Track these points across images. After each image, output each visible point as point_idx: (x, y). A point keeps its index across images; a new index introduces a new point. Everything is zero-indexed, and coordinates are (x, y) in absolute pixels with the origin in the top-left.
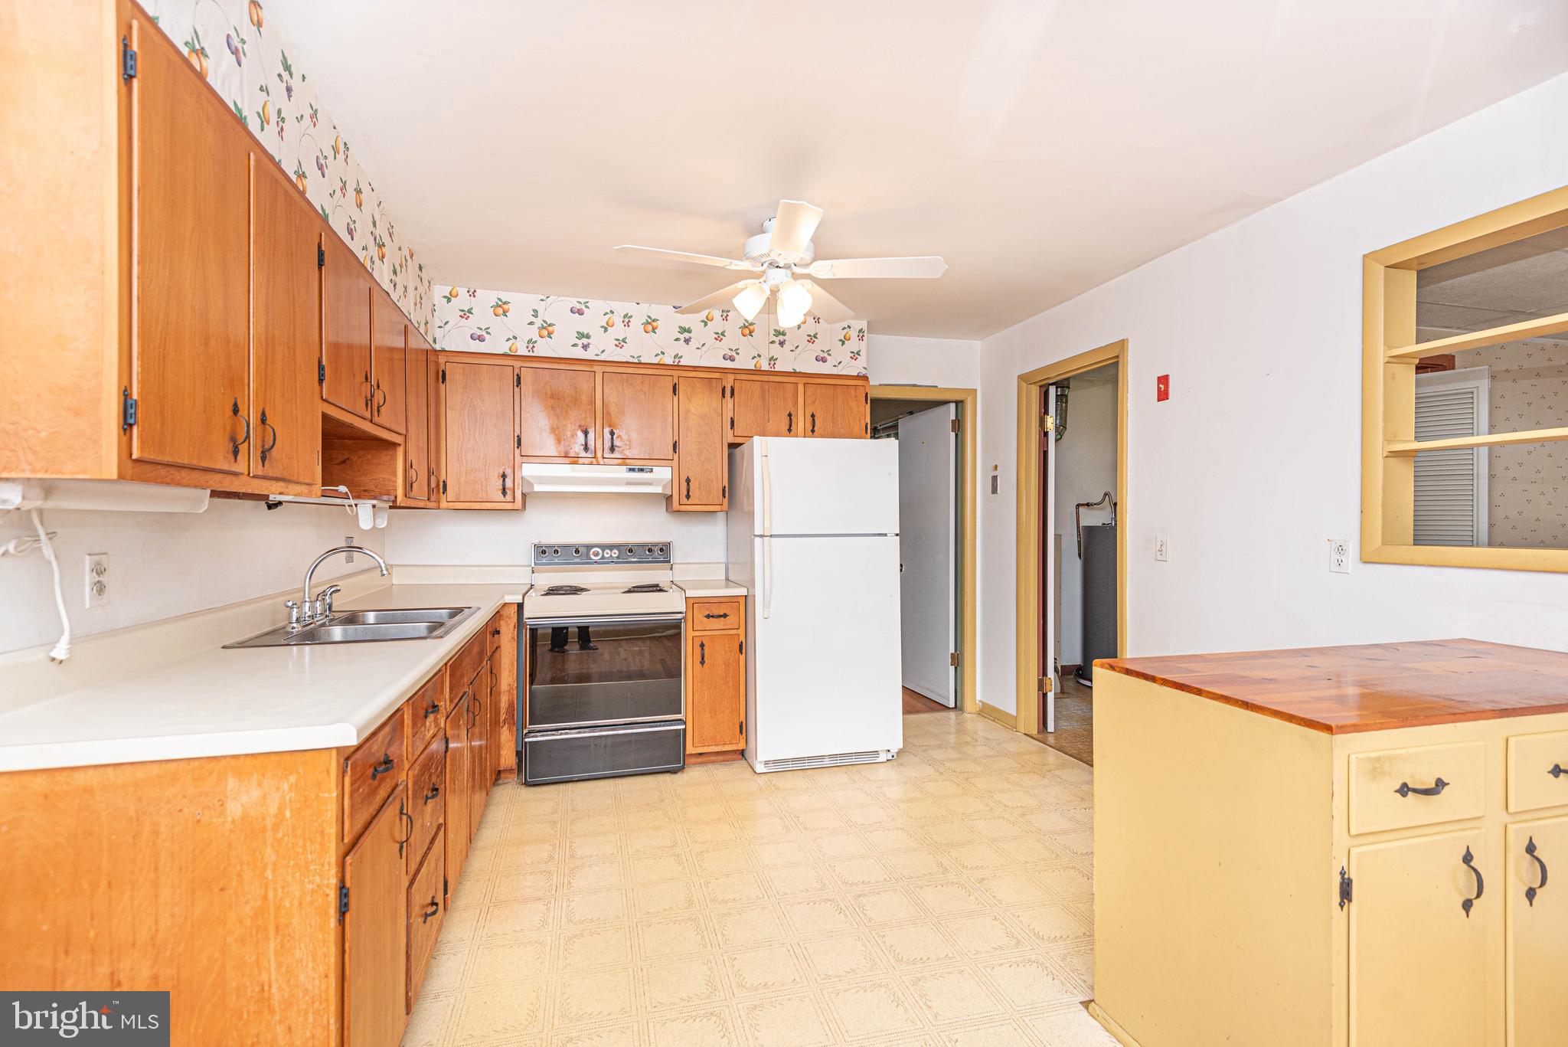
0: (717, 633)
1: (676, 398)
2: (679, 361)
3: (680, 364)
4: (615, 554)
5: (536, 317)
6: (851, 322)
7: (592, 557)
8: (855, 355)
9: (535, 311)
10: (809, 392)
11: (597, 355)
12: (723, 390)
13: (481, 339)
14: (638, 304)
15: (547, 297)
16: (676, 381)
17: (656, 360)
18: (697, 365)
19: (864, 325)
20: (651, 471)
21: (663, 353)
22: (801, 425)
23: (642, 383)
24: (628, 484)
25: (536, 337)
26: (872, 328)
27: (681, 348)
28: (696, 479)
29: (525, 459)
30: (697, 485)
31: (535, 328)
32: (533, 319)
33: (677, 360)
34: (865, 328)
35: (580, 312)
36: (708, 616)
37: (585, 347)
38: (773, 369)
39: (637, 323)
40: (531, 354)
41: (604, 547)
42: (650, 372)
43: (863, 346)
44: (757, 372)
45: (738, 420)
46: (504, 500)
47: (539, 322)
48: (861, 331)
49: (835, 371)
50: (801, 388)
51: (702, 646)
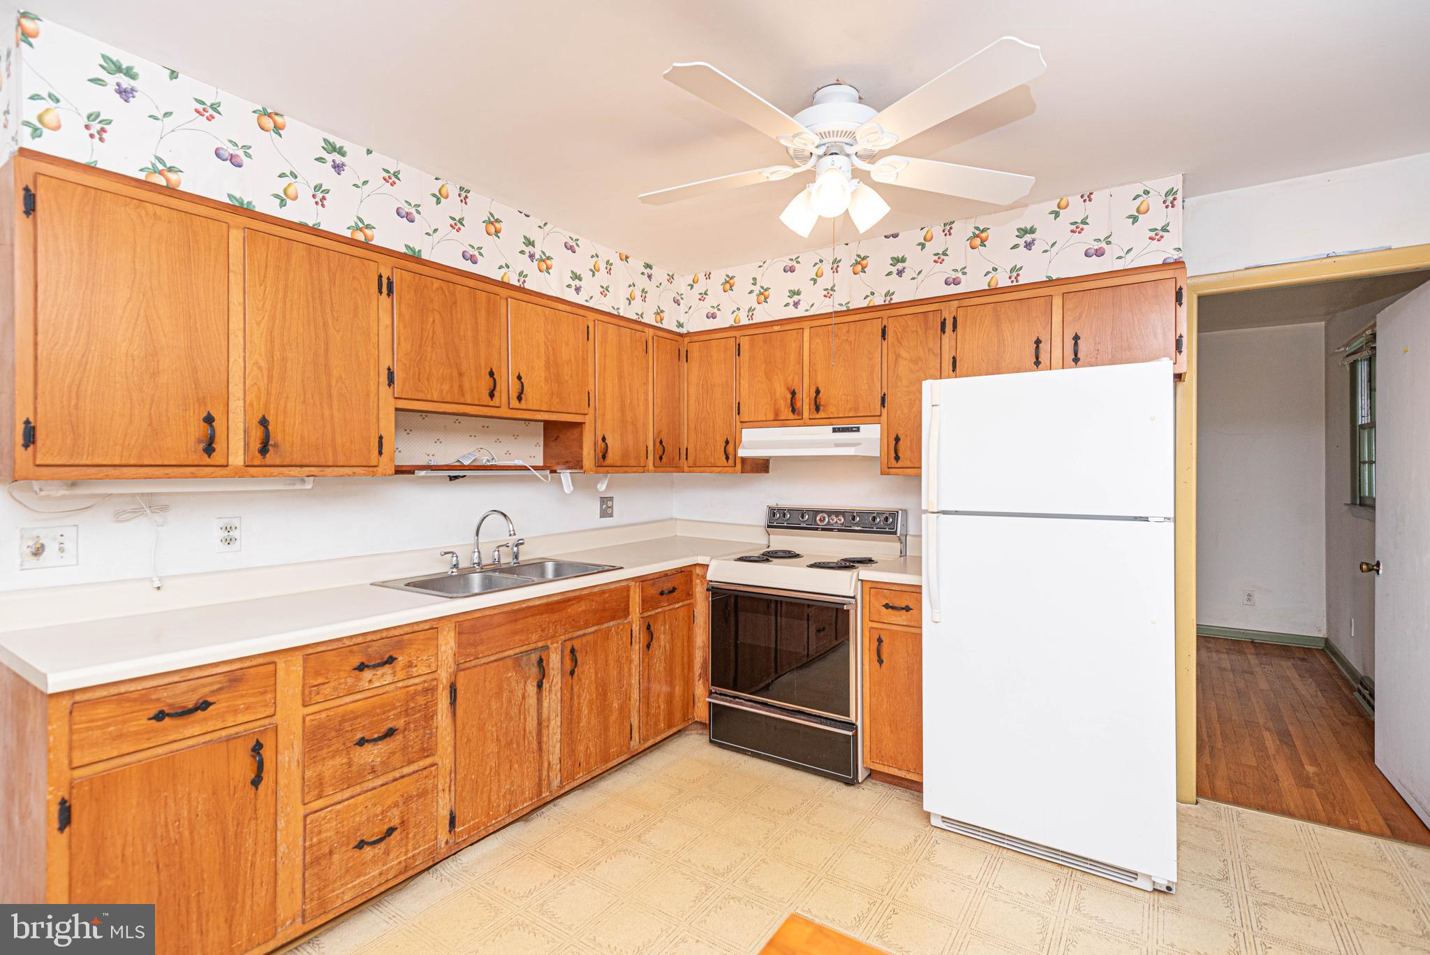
0: (899, 628)
1: (885, 343)
2: (891, 299)
3: (892, 302)
4: (840, 520)
5: (754, 284)
6: (1149, 184)
7: (819, 522)
8: (1157, 234)
9: (755, 279)
10: (1069, 305)
11: (807, 310)
12: (943, 324)
13: (714, 316)
14: (847, 244)
15: (764, 262)
16: (885, 322)
17: (864, 304)
18: (913, 299)
19: (1175, 181)
20: (858, 430)
21: (873, 294)
22: (1057, 353)
23: (848, 332)
24: (837, 445)
25: (755, 305)
26: (1193, 184)
27: (895, 284)
28: (906, 436)
29: (744, 424)
30: (909, 444)
31: (754, 295)
32: (753, 288)
33: (888, 298)
34: (1178, 186)
35: (792, 270)
36: (887, 606)
37: (796, 304)
38: (1015, 283)
39: (845, 267)
40: (751, 322)
41: (830, 513)
42: (857, 317)
43: (1175, 215)
44: (993, 291)
45: (960, 360)
46: (726, 464)
47: (757, 289)
48: (1170, 192)
49: (1119, 265)
50: (1057, 302)
51: (880, 641)
